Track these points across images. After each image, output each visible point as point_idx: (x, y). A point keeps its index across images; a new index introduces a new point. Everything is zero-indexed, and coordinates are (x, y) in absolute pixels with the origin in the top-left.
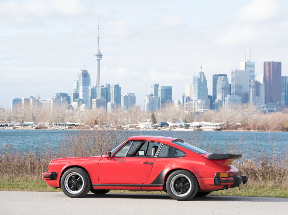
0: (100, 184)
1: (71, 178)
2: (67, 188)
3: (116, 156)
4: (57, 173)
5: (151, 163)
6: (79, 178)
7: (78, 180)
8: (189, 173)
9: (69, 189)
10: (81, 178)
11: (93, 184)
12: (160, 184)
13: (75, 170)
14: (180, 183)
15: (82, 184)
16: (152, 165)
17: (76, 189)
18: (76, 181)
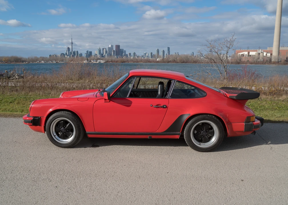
0: (96, 132)
1: (58, 125)
2: (55, 136)
3: (114, 97)
4: (40, 117)
5: (165, 106)
6: (68, 125)
7: (67, 126)
8: (216, 118)
9: (56, 136)
10: (70, 124)
11: (87, 132)
12: (175, 132)
13: (63, 114)
14: (202, 130)
15: (72, 131)
16: (166, 109)
17: (66, 137)
18: (64, 128)
